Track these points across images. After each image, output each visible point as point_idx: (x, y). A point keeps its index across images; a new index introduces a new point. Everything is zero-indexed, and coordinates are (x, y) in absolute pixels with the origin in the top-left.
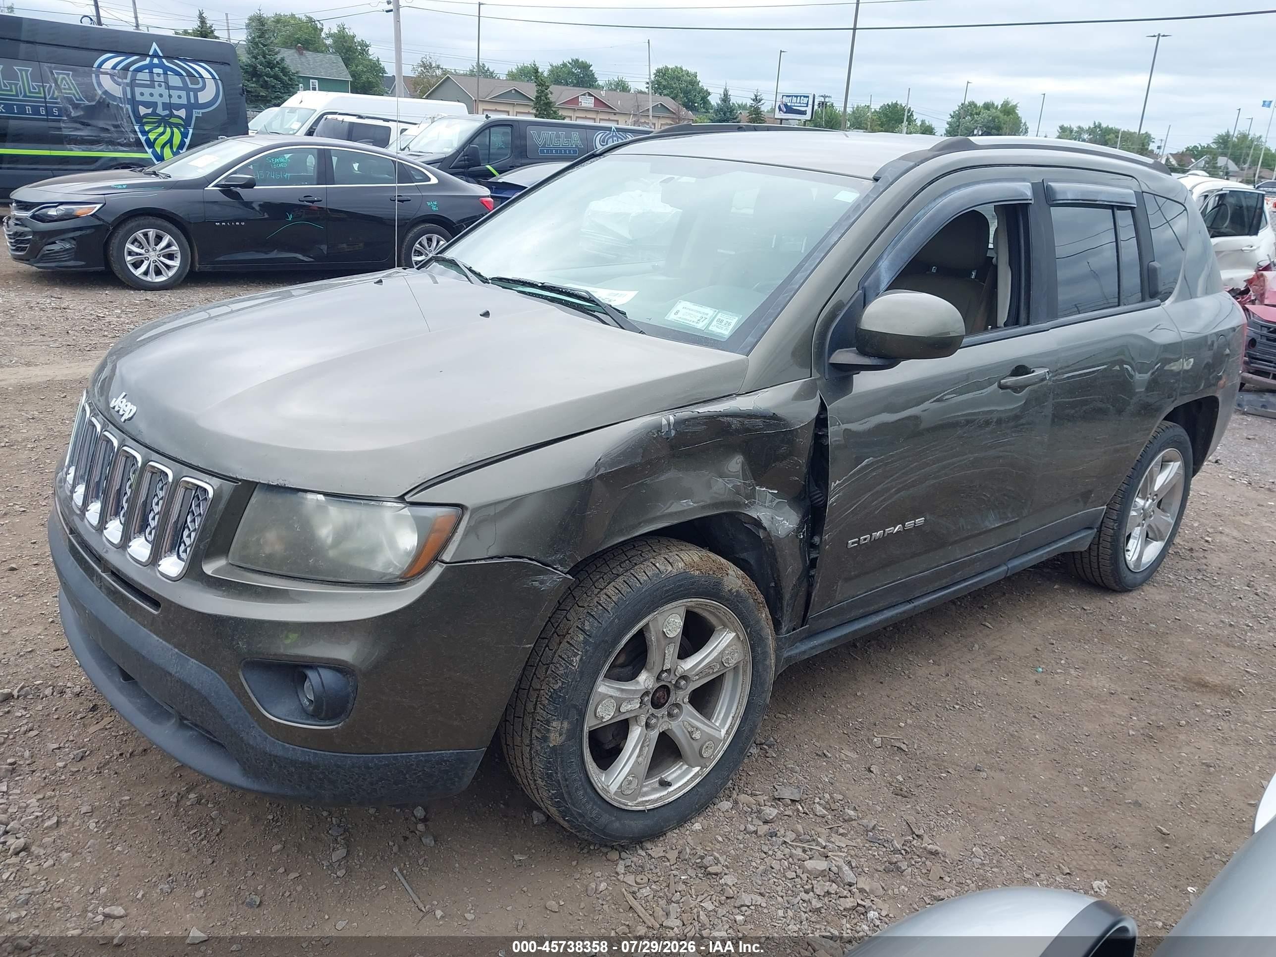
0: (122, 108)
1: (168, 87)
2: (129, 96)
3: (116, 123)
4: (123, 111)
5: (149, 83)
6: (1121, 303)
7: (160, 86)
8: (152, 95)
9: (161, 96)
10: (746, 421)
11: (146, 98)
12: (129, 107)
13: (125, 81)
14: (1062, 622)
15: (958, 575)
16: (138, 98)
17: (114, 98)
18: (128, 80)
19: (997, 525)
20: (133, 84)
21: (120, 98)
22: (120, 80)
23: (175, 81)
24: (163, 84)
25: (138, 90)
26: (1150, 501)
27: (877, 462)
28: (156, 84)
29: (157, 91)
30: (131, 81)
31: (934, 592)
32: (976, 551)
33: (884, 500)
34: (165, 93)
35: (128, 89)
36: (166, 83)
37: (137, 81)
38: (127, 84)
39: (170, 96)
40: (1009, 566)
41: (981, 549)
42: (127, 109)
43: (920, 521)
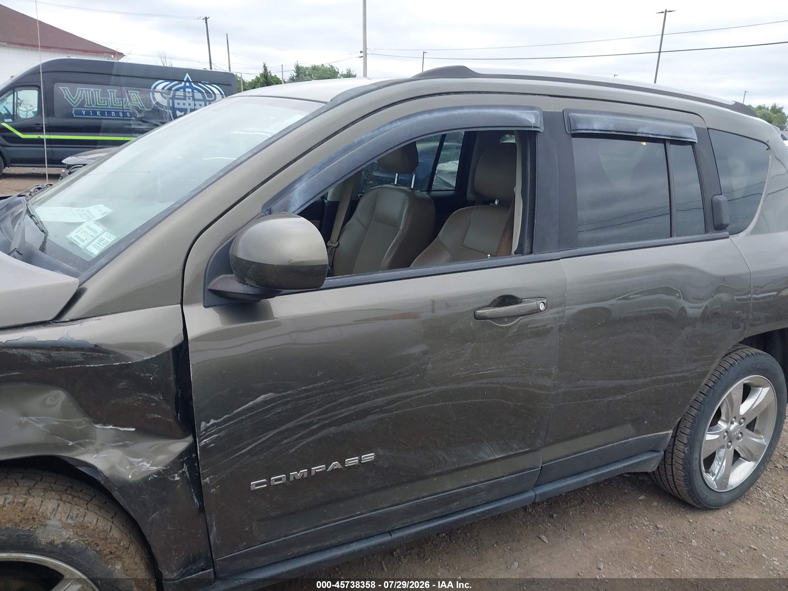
0: (166, 112)
1: (194, 99)
2: (171, 105)
3: (162, 121)
4: (167, 114)
5: (183, 97)
6: (674, 233)
7: (189, 99)
8: (184, 104)
9: (190, 105)
10: (54, 354)
11: (181, 106)
12: (170, 111)
13: (169, 96)
14: (624, 541)
15: (455, 505)
16: (176, 106)
17: (162, 106)
18: (171, 96)
19: (498, 457)
20: (173, 98)
21: (165, 106)
22: (166, 96)
23: (198, 96)
24: (191, 98)
25: (176, 102)
26: (736, 424)
27: (280, 398)
28: (187, 98)
29: (188, 101)
30: (173, 96)
31: (429, 521)
32: (475, 481)
33: (302, 438)
34: (192, 103)
35: (171, 101)
36: (193, 97)
37: (176, 97)
38: (170, 98)
39: (195, 105)
40: (537, 493)
41: (483, 480)
42: (169, 113)
43: (369, 457)
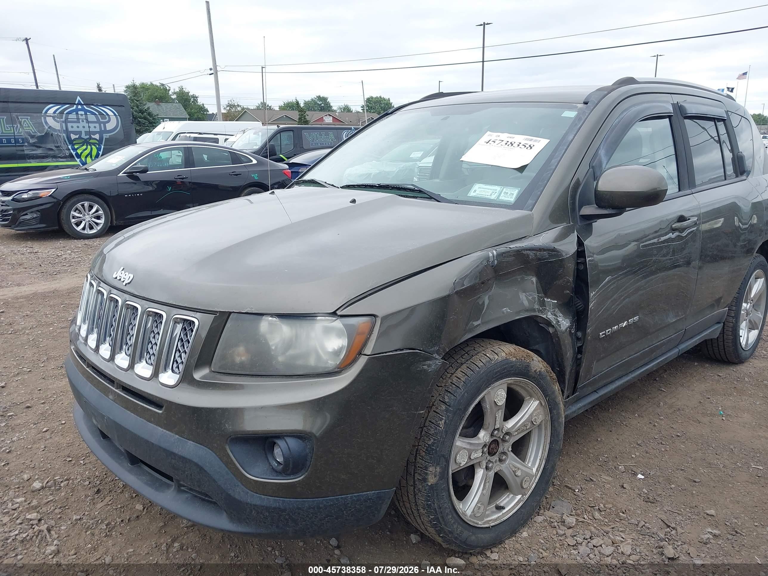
0: (60, 136)
1: (88, 122)
2: (64, 129)
3: (57, 145)
4: (61, 138)
5: (76, 120)
6: (726, 178)
7: (83, 121)
8: (78, 127)
9: (84, 127)
10: (538, 253)
11: (75, 129)
12: (64, 135)
13: (62, 120)
14: (708, 384)
15: (653, 356)
16: (70, 129)
17: (55, 130)
18: (64, 119)
19: (674, 320)
20: (66, 121)
21: (59, 130)
22: (58, 119)
23: (91, 118)
24: (85, 120)
25: (69, 125)
26: (749, 304)
27: (614, 278)
28: (81, 120)
29: (81, 124)
30: (65, 120)
31: (642, 366)
32: (663, 338)
33: (618, 305)
34: (86, 125)
35: (64, 124)
36: (87, 119)
37: (69, 120)
38: (63, 122)
39: (89, 127)
40: (680, 349)
41: (666, 337)
42: (63, 136)
43: (636, 318)
